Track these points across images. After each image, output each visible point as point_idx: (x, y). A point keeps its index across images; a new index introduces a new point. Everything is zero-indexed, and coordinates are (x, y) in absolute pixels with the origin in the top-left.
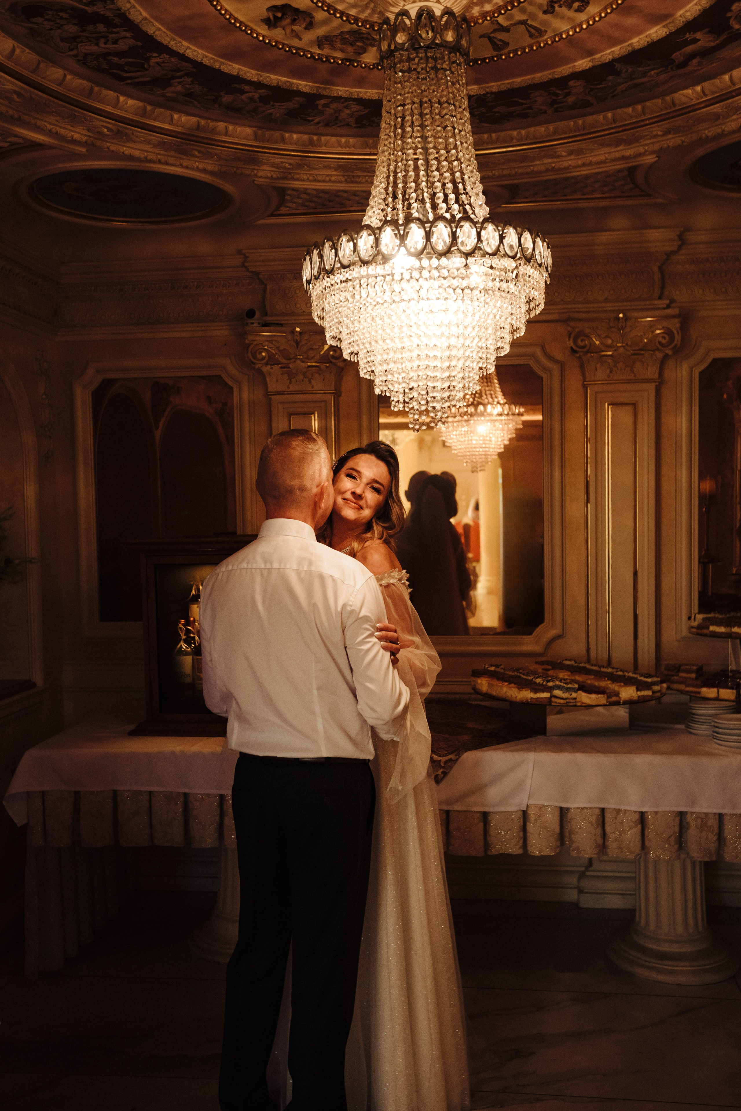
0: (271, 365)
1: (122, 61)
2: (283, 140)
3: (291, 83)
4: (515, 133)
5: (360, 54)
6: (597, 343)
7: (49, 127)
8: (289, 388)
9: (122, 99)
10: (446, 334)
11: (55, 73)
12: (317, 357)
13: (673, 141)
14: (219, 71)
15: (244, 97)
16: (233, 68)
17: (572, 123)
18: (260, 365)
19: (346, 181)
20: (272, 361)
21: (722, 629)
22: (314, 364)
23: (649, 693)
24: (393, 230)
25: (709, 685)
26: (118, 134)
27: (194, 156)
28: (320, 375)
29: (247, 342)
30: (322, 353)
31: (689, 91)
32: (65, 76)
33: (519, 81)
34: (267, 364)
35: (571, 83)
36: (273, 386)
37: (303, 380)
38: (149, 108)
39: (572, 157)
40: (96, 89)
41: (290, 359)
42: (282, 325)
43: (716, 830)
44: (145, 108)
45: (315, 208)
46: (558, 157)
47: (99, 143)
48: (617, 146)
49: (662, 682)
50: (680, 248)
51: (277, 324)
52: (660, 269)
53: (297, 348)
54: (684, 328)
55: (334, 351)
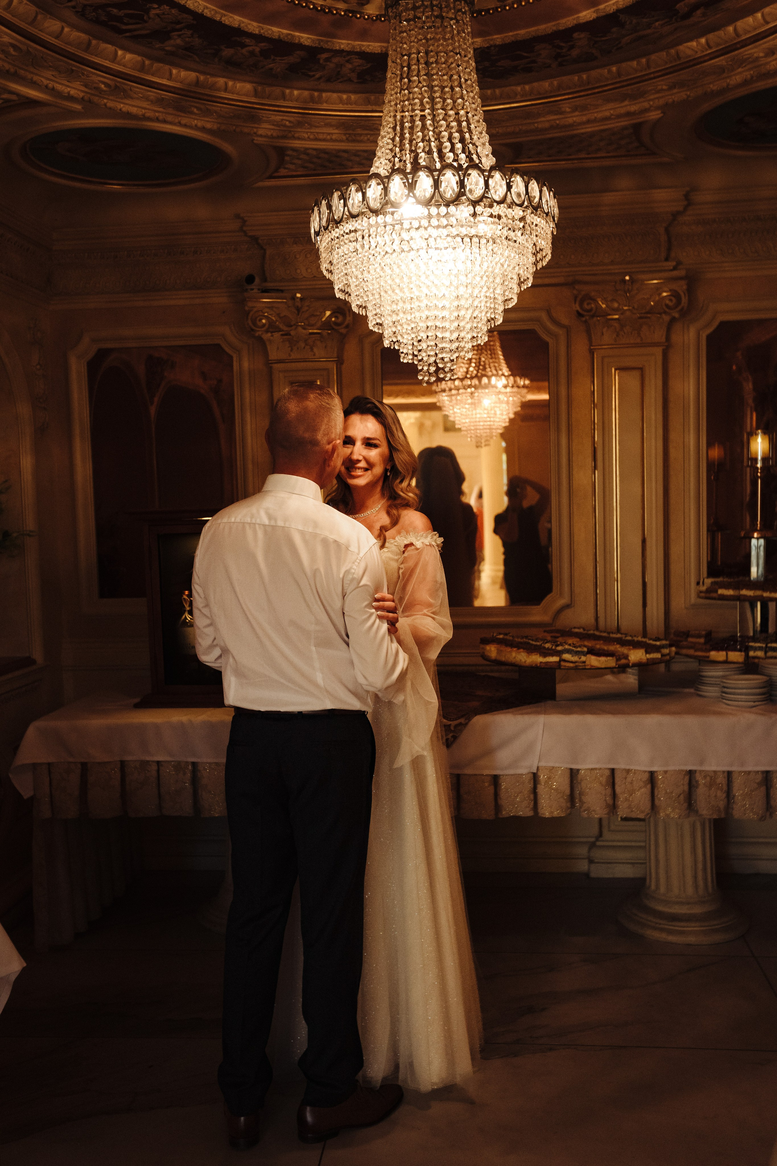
0: (272, 332)
1: (121, 13)
2: (284, 97)
3: (293, 36)
4: (519, 89)
5: (363, 5)
6: (604, 306)
7: (45, 82)
8: (290, 355)
9: (120, 52)
10: (455, 283)
11: (53, 25)
12: (319, 324)
13: (679, 95)
14: (220, 23)
15: (244, 51)
16: (234, 20)
17: (576, 78)
18: (260, 333)
19: (348, 140)
20: (272, 328)
21: (731, 592)
22: (315, 331)
23: (658, 656)
24: (402, 179)
25: (718, 649)
26: (116, 91)
27: (192, 113)
28: (322, 342)
29: (247, 308)
30: (324, 319)
31: (694, 44)
32: (63, 28)
33: (522, 33)
34: (267, 331)
35: (576, 35)
36: (273, 355)
37: (304, 348)
38: (147, 62)
39: (577, 113)
40: (94, 42)
41: (291, 326)
42: (282, 291)
43: (725, 788)
44: (144, 62)
45: (314, 170)
46: (562, 113)
47: (96, 99)
48: (623, 101)
49: (671, 646)
50: (686, 208)
51: (278, 290)
52: (667, 230)
53: (298, 314)
54: (691, 291)
55: (336, 317)
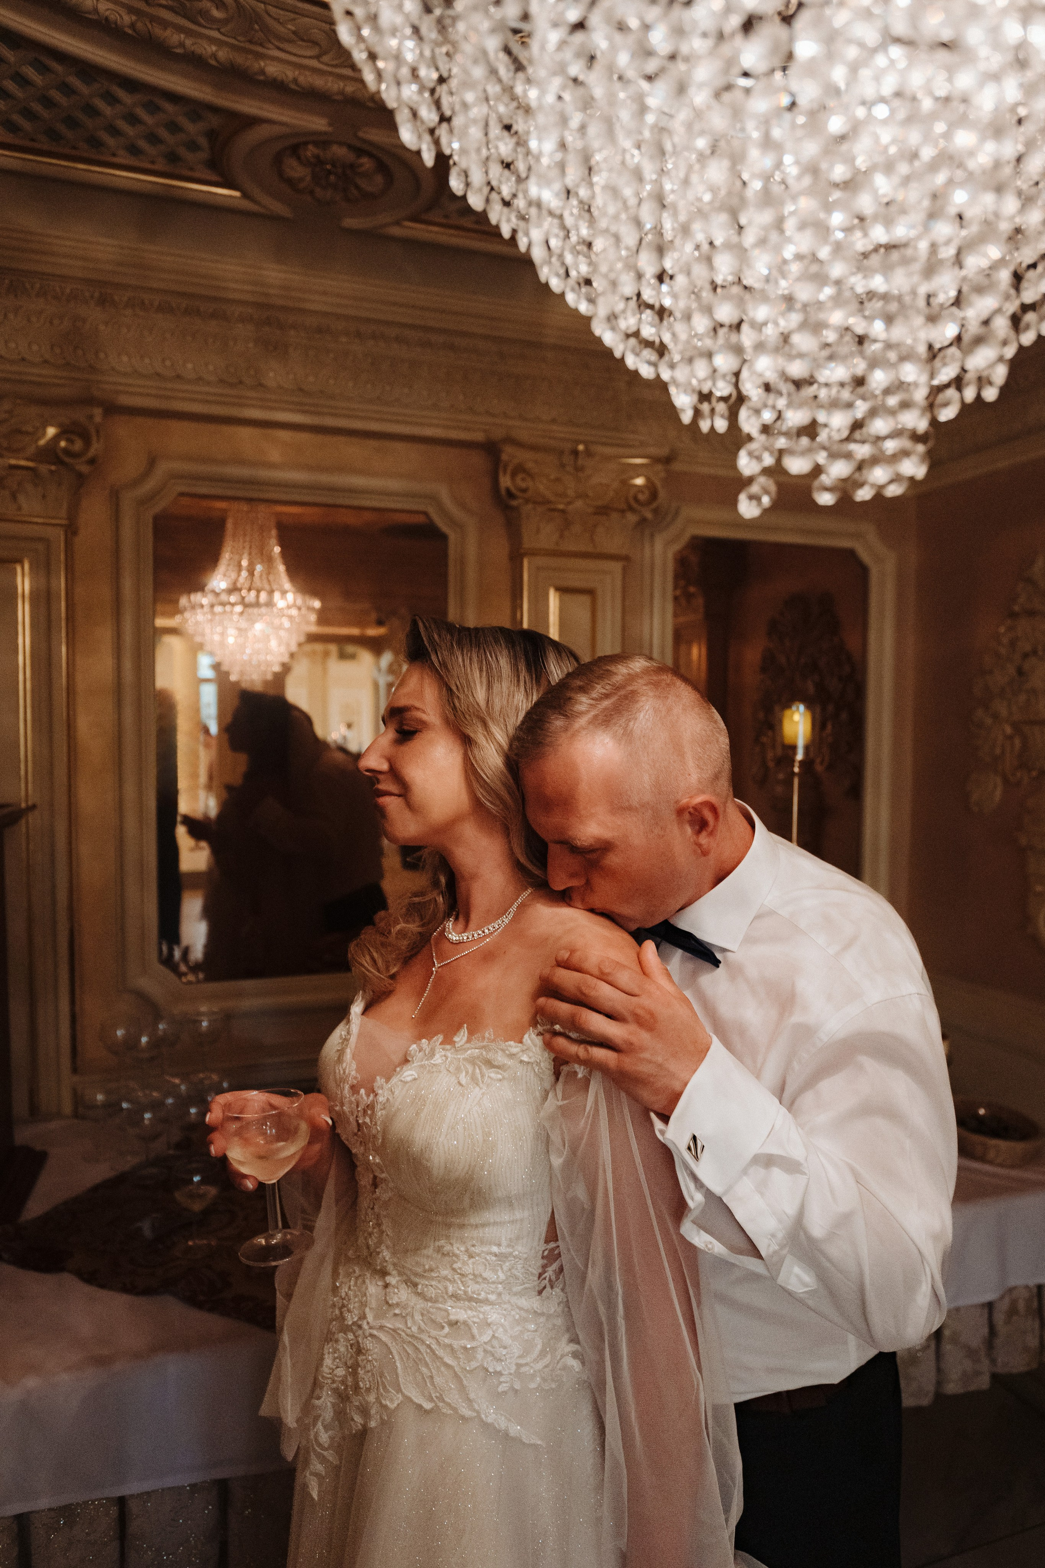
12: (31, 450)
22: (23, 463)
28: (35, 485)
30: (42, 442)
55: (69, 441)
